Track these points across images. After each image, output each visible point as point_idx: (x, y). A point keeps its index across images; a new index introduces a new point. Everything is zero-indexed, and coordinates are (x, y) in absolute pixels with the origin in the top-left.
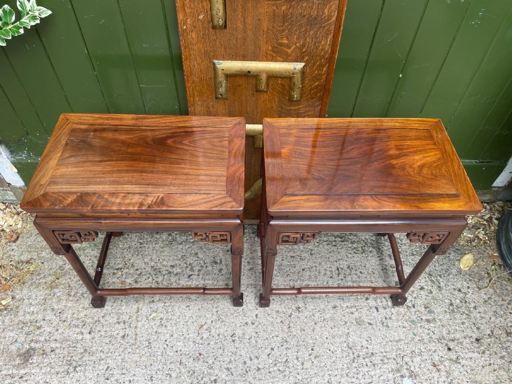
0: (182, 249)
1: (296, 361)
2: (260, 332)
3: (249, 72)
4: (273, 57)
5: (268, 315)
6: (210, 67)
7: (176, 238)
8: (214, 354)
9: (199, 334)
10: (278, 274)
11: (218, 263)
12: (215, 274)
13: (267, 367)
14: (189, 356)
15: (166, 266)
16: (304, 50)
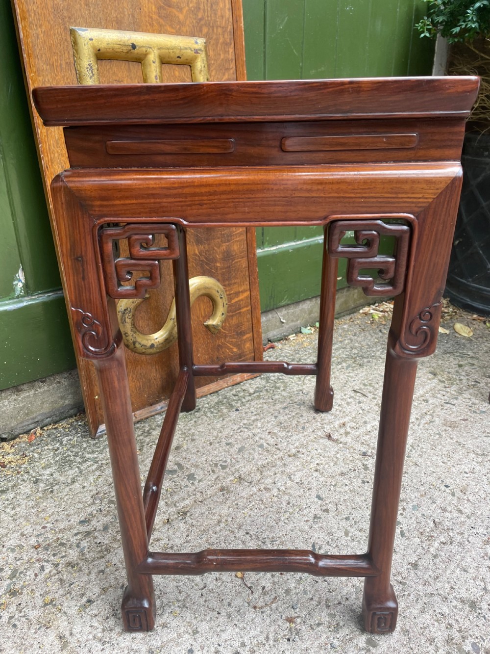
0: (84, 487)
1: (447, 514)
2: (350, 514)
3: (134, 46)
4: (161, 26)
5: (335, 486)
6: (66, 40)
7: (55, 480)
8: (316, 598)
9: (250, 588)
10: (290, 434)
11: (176, 471)
12: (187, 486)
13: (423, 552)
14: (271, 642)
15: (71, 528)
16: (200, 16)
